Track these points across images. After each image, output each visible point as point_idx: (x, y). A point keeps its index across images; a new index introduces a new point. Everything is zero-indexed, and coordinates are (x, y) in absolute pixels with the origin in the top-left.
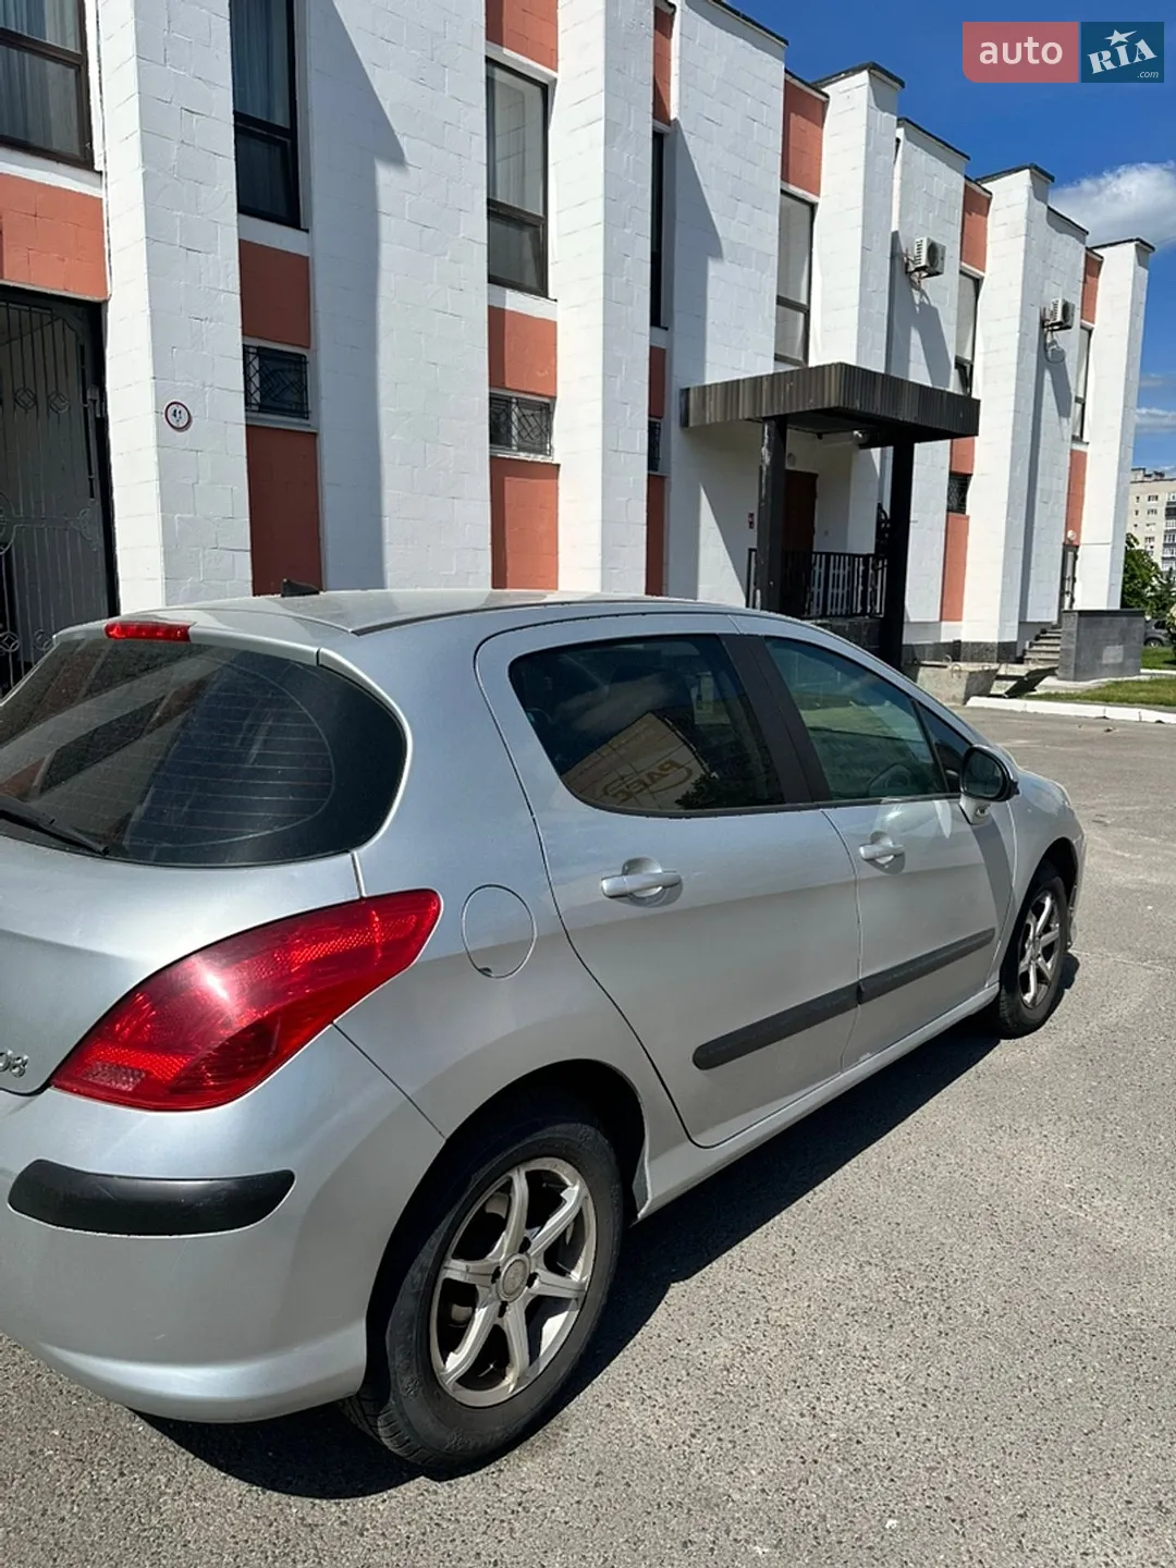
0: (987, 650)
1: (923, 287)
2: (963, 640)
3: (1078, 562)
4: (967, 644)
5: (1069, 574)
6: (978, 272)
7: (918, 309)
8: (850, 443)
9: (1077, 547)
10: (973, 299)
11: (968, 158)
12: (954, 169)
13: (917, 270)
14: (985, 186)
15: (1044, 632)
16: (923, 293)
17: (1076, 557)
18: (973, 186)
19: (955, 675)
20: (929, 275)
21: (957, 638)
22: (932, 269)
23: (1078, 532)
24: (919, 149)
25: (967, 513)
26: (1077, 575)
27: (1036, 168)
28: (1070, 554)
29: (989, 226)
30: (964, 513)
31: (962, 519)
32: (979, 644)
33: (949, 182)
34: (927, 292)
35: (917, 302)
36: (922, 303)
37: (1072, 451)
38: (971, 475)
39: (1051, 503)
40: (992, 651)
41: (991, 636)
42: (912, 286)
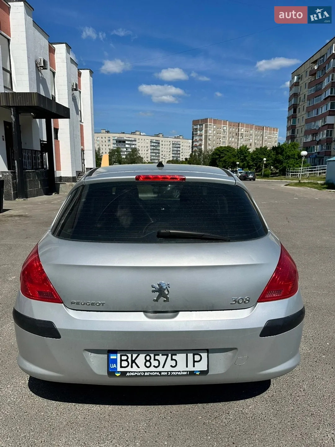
0: (69, 179)
1: (42, 72)
2: (62, 176)
3: (84, 155)
4: (63, 177)
5: (83, 158)
6: (54, 70)
7: (41, 78)
8: (31, 116)
9: (84, 151)
10: (53, 78)
11: (49, 36)
12: (45, 38)
13: (40, 67)
14: (54, 45)
15: (80, 174)
16: (42, 74)
17: (84, 153)
18: (50, 45)
19: (71, 186)
20: (44, 69)
21: (60, 176)
22: (45, 68)
23: (84, 146)
24: (36, 30)
25: (59, 140)
26: (85, 158)
27: (67, 44)
28: (83, 152)
29: (55, 57)
30: (58, 140)
31: (57, 141)
32: (67, 177)
33: (45, 42)
34: (43, 74)
35: (41, 76)
36: (42, 77)
37: (80, 124)
38: (58, 129)
39: (77, 138)
40: (71, 179)
41: (70, 175)
42: (39, 71)
